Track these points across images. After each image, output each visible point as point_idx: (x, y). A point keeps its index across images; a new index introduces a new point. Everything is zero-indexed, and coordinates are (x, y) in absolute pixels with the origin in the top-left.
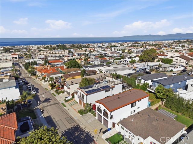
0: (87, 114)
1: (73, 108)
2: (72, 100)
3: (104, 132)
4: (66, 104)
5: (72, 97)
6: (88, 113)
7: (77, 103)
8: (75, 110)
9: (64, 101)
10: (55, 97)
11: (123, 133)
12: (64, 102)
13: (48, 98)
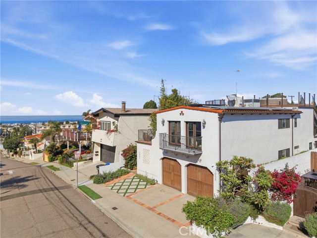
0: (241, 230)
1: (139, 200)
2: (124, 177)
4: (98, 189)
5: (126, 166)
6: (249, 220)
7: (153, 182)
8: (152, 209)
9: (92, 181)
10: (57, 173)
12: (90, 184)
13: (22, 177)
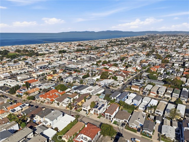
3: (111, 122)
11: (116, 120)
